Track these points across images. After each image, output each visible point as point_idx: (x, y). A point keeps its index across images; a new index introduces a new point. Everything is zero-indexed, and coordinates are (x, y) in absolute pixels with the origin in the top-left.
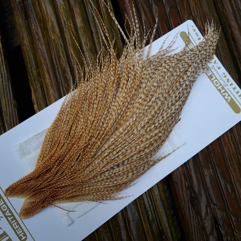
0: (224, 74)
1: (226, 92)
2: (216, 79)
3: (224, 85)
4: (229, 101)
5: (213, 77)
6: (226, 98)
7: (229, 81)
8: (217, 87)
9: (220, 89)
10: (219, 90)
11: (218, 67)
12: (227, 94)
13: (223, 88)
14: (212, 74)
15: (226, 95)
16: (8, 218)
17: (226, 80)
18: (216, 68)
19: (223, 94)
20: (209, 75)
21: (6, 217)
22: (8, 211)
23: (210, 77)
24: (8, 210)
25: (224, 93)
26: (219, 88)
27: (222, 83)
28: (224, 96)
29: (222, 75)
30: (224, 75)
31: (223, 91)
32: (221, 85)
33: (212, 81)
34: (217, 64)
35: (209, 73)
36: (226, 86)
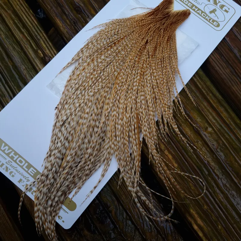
0: (13, 176)
1: (8, 154)
2: (22, 167)
3: (12, 162)
4: (3, 144)
5: (26, 167)
6: (7, 147)
7: (5, 169)
8: (20, 156)
10: (16, 153)
11: (22, 181)
12: (6, 152)
13: (12, 158)
14: (28, 170)
17: (10, 169)
18: (23, 179)
19: (11, 150)
20: (32, 168)
23: (30, 166)
25: (11, 152)
26: (18, 156)
27: (14, 164)
28: (10, 148)
29: (15, 174)
30: (13, 174)
31: (12, 154)
32: (15, 161)
33: (26, 162)
34: (23, 186)
35: (32, 170)
36: (9, 161)
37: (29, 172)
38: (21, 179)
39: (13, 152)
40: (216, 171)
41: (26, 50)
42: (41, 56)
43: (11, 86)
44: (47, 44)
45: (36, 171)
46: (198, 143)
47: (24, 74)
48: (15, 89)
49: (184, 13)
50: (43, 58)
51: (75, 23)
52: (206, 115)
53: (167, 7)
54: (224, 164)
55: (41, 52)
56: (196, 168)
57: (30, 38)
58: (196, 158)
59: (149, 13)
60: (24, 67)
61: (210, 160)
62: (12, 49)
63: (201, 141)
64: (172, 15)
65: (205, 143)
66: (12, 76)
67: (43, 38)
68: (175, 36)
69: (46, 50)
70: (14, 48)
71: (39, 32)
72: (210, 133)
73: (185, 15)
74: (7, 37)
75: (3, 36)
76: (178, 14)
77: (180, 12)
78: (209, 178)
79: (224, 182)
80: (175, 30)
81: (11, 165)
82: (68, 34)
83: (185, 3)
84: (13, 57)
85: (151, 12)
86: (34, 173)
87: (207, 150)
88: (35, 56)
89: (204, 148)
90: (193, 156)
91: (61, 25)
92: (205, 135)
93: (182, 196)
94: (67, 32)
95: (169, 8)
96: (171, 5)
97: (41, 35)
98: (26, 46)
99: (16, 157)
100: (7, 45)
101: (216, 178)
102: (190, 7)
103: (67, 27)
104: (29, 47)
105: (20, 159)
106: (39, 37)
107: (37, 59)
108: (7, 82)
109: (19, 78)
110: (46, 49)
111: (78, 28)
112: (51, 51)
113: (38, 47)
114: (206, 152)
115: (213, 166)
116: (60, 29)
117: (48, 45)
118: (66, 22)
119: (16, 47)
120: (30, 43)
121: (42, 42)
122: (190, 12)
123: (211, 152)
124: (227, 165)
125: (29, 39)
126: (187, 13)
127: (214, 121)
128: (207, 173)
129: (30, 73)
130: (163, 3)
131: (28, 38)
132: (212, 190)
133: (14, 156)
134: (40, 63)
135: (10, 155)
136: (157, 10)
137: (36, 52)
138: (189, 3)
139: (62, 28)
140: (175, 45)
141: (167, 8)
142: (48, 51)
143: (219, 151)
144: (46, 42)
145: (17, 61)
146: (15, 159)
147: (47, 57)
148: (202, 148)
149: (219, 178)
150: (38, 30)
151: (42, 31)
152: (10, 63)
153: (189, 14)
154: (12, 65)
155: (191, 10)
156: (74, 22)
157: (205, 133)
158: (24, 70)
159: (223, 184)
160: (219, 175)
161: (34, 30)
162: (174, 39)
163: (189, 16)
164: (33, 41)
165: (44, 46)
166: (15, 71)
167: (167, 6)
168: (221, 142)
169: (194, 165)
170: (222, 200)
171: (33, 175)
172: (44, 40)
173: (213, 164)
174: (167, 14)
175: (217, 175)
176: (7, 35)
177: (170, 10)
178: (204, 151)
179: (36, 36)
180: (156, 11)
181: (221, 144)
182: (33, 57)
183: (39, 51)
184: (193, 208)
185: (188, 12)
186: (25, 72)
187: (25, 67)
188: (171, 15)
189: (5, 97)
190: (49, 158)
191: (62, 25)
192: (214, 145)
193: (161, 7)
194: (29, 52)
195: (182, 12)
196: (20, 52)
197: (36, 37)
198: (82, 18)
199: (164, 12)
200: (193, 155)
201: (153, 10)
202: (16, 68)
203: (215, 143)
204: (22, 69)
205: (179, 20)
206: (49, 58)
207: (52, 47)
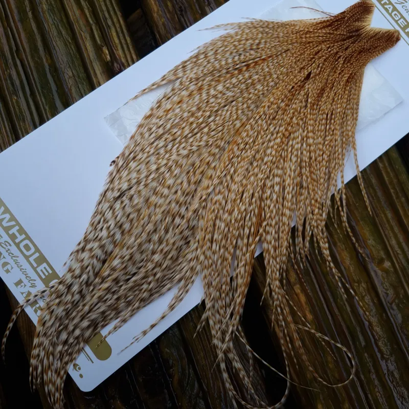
0: (8, 271)
1: (7, 229)
2: (27, 258)
3: (10, 245)
4: (2, 209)
5: (34, 260)
6: (8, 216)
8: (28, 237)
9: (21, 235)
10: (22, 231)
11: (22, 284)
12: (5, 224)
13: (13, 237)
14: (37, 267)
15: (7, 222)
16: (388, 3)
17: (4, 257)
18: (25, 281)
19: (13, 223)
20: (45, 265)
21: (390, 3)
22: (390, 10)
23: (42, 259)
24: (390, 12)
27: (14, 249)
28: (13, 218)
29: (12, 268)
30: (9, 267)
31: (14, 230)
32: (18, 245)
33: (37, 250)
34: (22, 293)
35: (45, 268)
36: (5, 242)
37: (39, 269)
38: (21, 279)
39: (17, 228)
40: (380, 344)
41: (80, 41)
42: (106, 58)
43: (40, 102)
44: (122, 38)
45: (50, 272)
46: (359, 285)
47: (67, 86)
48: (45, 110)
49: (388, 35)
50: (110, 64)
51: (181, 11)
52: (386, 235)
53: (358, 18)
54: (399, 334)
55: (107, 52)
56: (346, 331)
57: (93, 21)
58: (350, 312)
59: (324, 21)
60: (71, 73)
61: (374, 320)
62: (55, 34)
63: (367, 283)
64: (365, 35)
65: (373, 288)
66: (45, 84)
67: (117, 26)
68: (361, 75)
69: (118, 50)
70: (60, 33)
71: (112, 13)
72: (386, 271)
73: (388, 40)
74: (51, 9)
75: (44, 6)
76: (376, 35)
77: (381, 33)
78: (366, 355)
79: (392, 368)
80: (364, 65)
81: (9, 250)
82: (165, 28)
83: (394, 17)
84: (55, 49)
85: (328, 21)
86: (47, 274)
87: (374, 303)
88: (96, 57)
89: (369, 297)
90: (346, 307)
91: (156, 9)
92: (375, 271)
93: (308, 376)
94: (163, 24)
95: (362, 19)
96: (367, 16)
97: (115, 20)
98: (83, 34)
99: (20, 238)
100: (49, 25)
101: (379, 356)
102: (402, 26)
103: (166, 15)
104: (88, 38)
105: (27, 242)
106: (110, 22)
107: (98, 63)
108: (33, 94)
109: (57, 91)
110: (119, 47)
111: (185, 20)
112: (127, 52)
113: (104, 39)
114: (371, 304)
115: (377, 333)
116: (152, 17)
117: (123, 41)
118: (167, 6)
119: (63, 33)
120: (91, 29)
121: (114, 34)
122: (399, 36)
123: (381, 307)
124: (404, 337)
125: (91, 22)
126: (393, 37)
127: (399, 252)
128: (363, 344)
129: (80, 86)
130: (355, 8)
131: (90, 20)
132: (365, 377)
133: (17, 234)
134: (101, 71)
135: (11, 232)
136: (339, 19)
137: (98, 49)
138: (402, 20)
139: (155, 15)
140: (359, 91)
141: (358, 20)
142: (120, 52)
143: (395, 307)
144: (121, 35)
145: (60, 59)
146: (17, 241)
147: (117, 63)
148: (366, 295)
149: (383, 358)
150: (111, 9)
151: (119, 14)
152: (47, 60)
153: (398, 39)
154: (49, 65)
155: (402, 33)
156: (180, 7)
157: (377, 269)
158: (70, 77)
159: (388, 370)
160: (385, 352)
161: (104, 8)
162: (360, 81)
163: (396, 43)
164: (98, 27)
165: (117, 41)
166: (53, 77)
167: (359, 15)
168: (402, 291)
169: (342, 324)
170: (380, 401)
171: (44, 277)
172: (119, 30)
173: (378, 329)
174: (357, 30)
175: (380, 351)
176: (53, 7)
177: (364, 24)
178: (367, 301)
179: (105, 19)
180: (337, 21)
181: (401, 296)
182: (92, 58)
183: (104, 48)
184: (323, 402)
185: (396, 35)
186: (71, 82)
187: (73, 73)
188: (363, 35)
189: (24, 121)
190: (80, 252)
191: (158, 10)
192: (387, 294)
193: (348, 15)
194: (85, 46)
195: (386, 33)
196: (69, 43)
197: (104, 21)
198: (196, 5)
199: (352, 27)
200: (345, 304)
201: (332, 18)
202: (55, 70)
203: (391, 292)
204: (66, 77)
205: (376, 47)
206: (120, 67)
207: (131, 47)
